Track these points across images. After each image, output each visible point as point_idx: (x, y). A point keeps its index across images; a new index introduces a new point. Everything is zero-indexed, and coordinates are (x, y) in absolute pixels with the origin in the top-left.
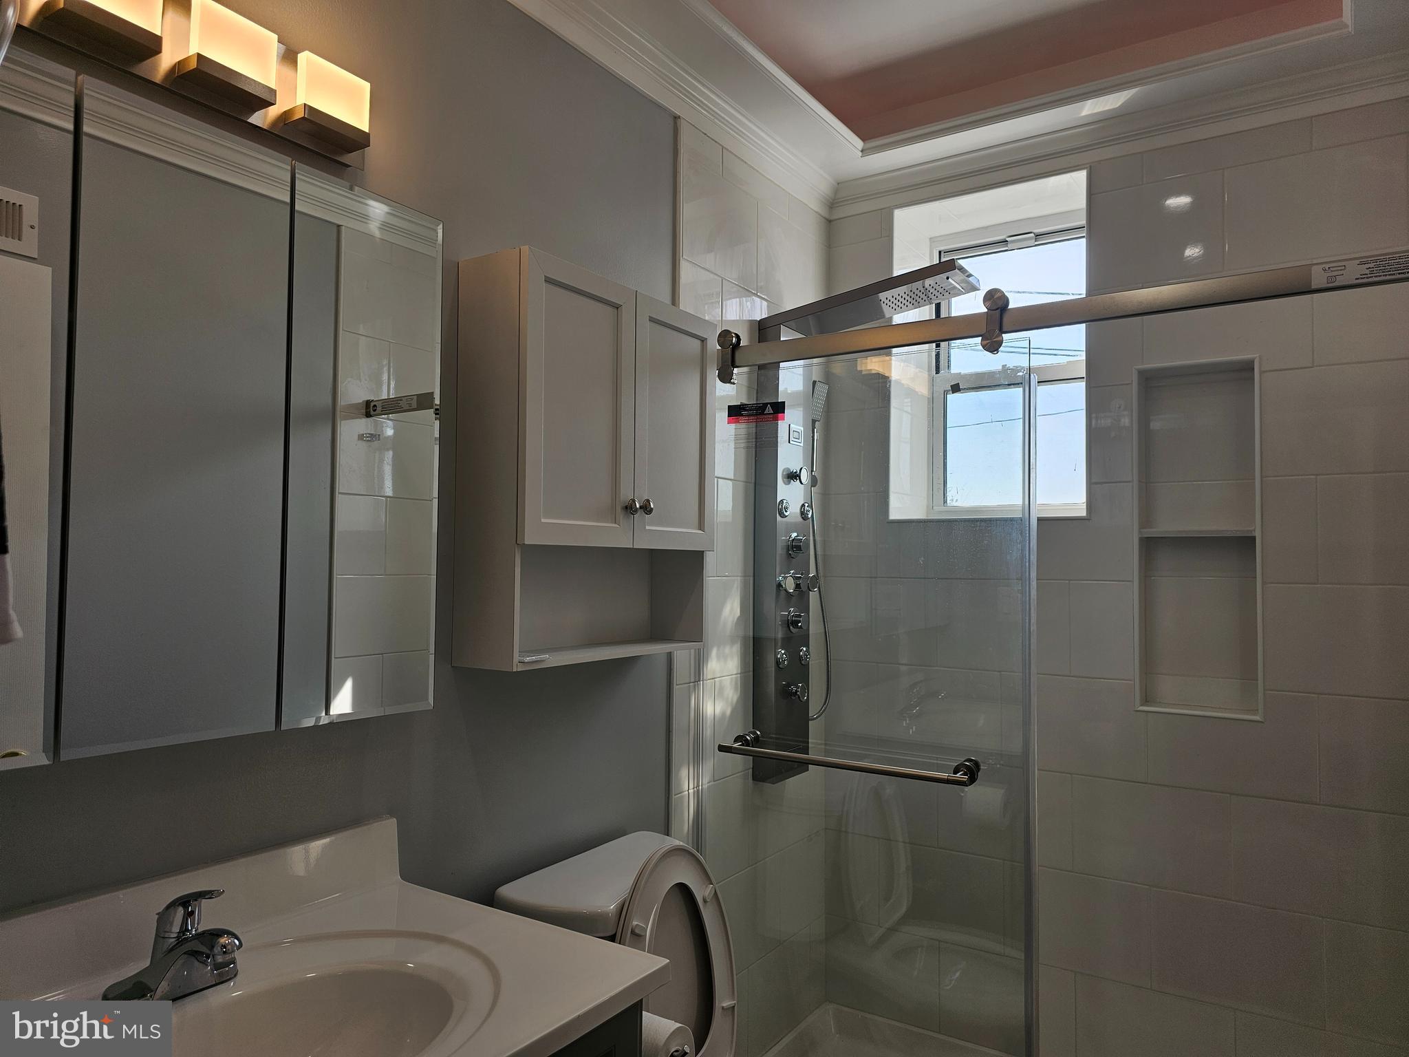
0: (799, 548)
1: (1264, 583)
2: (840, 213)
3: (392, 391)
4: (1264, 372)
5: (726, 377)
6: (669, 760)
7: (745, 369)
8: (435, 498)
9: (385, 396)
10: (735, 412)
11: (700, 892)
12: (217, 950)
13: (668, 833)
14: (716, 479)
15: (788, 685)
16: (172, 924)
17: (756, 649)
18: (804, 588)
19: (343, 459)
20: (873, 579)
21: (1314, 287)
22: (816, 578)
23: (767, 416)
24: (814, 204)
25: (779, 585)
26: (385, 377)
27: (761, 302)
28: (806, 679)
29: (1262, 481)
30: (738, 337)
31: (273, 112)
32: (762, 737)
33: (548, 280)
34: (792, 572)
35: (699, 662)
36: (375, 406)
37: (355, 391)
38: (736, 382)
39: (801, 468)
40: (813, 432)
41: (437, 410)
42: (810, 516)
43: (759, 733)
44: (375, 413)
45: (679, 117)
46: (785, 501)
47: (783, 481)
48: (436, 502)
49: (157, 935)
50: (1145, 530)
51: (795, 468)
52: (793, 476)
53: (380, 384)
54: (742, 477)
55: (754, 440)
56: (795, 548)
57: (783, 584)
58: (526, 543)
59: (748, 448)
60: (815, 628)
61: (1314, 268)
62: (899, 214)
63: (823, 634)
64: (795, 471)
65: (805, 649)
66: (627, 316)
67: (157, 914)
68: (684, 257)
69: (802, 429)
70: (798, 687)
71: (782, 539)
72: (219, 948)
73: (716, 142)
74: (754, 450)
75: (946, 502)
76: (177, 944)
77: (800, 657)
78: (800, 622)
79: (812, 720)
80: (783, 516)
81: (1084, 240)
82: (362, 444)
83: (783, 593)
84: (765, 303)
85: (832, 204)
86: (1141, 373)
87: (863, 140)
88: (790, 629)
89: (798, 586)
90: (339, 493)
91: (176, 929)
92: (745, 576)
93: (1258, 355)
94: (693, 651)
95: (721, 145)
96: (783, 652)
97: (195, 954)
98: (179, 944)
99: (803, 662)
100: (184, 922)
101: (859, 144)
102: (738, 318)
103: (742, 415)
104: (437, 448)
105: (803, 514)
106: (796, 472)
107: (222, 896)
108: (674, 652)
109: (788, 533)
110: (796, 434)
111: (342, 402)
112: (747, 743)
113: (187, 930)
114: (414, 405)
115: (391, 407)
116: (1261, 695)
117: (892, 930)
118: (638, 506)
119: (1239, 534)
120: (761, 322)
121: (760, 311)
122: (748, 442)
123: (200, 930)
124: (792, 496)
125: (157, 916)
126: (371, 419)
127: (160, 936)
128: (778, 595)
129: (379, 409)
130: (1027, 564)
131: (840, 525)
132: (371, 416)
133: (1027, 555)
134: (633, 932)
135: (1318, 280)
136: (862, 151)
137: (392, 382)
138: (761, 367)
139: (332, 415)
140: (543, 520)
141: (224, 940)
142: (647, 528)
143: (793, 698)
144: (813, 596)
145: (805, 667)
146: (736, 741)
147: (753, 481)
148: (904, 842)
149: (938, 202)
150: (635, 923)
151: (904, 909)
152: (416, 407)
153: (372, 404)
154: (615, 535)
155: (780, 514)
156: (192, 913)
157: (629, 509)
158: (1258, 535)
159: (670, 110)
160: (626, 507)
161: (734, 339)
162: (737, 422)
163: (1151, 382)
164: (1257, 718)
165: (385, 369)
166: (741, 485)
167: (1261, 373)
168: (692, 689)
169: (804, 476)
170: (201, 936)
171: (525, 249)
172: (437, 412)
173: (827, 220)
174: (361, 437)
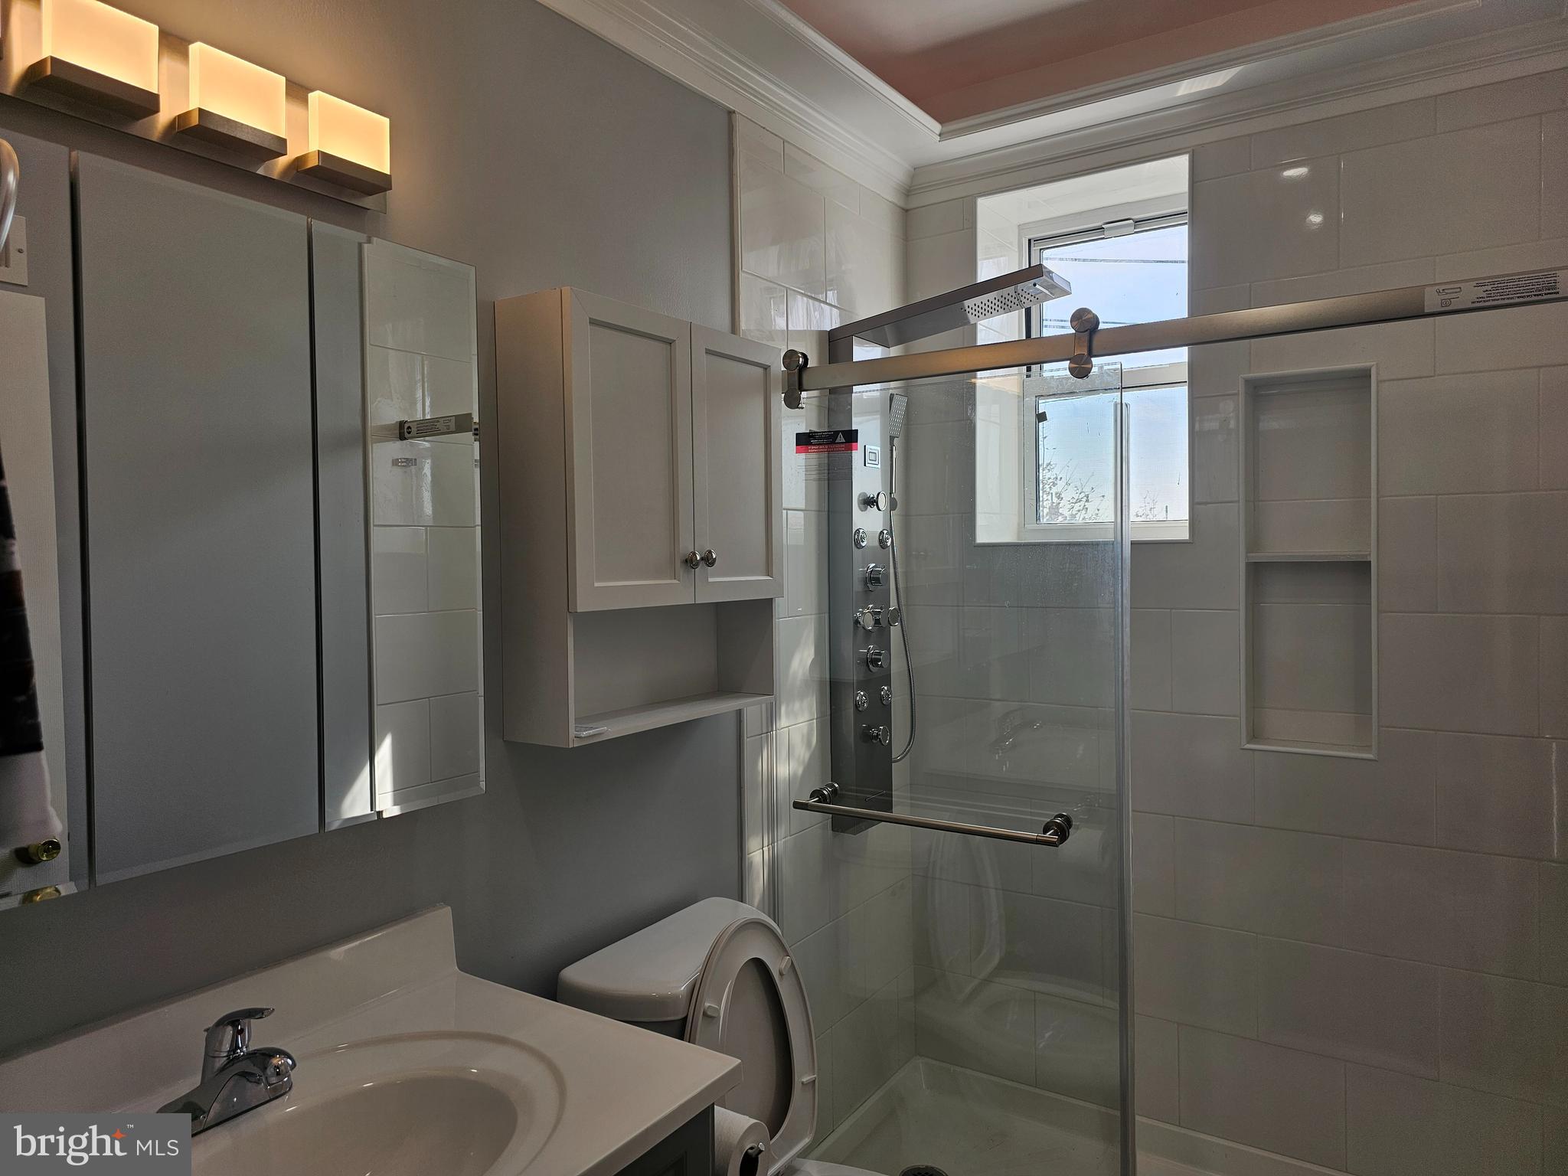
0: (877, 580)
1: (1379, 612)
2: (915, 202)
3: (428, 409)
4: (1381, 381)
5: (793, 402)
6: (741, 820)
7: (815, 393)
8: (478, 525)
9: (419, 416)
10: (804, 441)
11: (776, 965)
12: (270, 1071)
13: (741, 899)
14: (784, 512)
15: (869, 728)
16: (221, 1043)
17: (833, 692)
18: (884, 623)
19: (377, 489)
20: (961, 608)
21: (1427, 310)
22: (898, 610)
23: (838, 446)
24: (889, 194)
25: (857, 622)
26: (419, 394)
27: (831, 310)
28: (888, 723)
29: (1378, 501)
30: (805, 357)
31: (282, 161)
32: (841, 790)
33: (593, 322)
34: (871, 606)
35: (772, 716)
36: (409, 428)
37: (386, 411)
38: (804, 406)
39: (878, 494)
40: (892, 450)
41: (476, 429)
42: (889, 544)
43: (837, 785)
44: (410, 435)
45: (734, 112)
46: (861, 531)
47: (859, 507)
48: (479, 529)
49: (206, 1054)
50: (1251, 554)
51: (872, 493)
52: (869, 502)
53: (414, 403)
54: (814, 507)
55: (826, 471)
56: (873, 580)
57: (860, 620)
58: (578, 611)
59: (819, 479)
60: (897, 665)
61: (1427, 289)
62: (983, 203)
63: (907, 672)
64: (872, 496)
65: (886, 688)
66: (681, 350)
67: (205, 1030)
68: (743, 269)
69: (879, 449)
70: (879, 730)
71: (859, 570)
72: (272, 1069)
73: (776, 135)
74: (826, 482)
75: (1039, 519)
76: (228, 1063)
77: (882, 696)
78: (880, 660)
79: (895, 762)
80: (860, 547)
81: (1187, 226)
82: (397, 471)
83: (861, 631)
84: (835, 311)
85: (910, 190)
86: (1247, 382)
87: (941, 122)
88: (869, 669)
89: (877, 622)
90: (374, 526)
91: (226, 1047)
92: (820, 613)
93: (1375, 363)
94: (764, 706)
95: (782, 138)
96: (862, 693)
97: (245, 1075)
98: (230, 1064)
99: (884, 702)
100: (234, 1041)
101: (937, 127)
102: (805, 328)
103: (811, 444)
104: (477, 471)
105: (882, 543)
106: (873, 498)
107: (272, 1015)
108: (743, 709)
109: (866, 564)
110: (872, 457)
111: (372, 423)
112: (823, 799)
113: (237, 1047)
114: (453, 427)
115: (427, 429)
116: (1375, 733)
117: (987, 981)
118: (698, 558)
119: (1354, 559)
120: (831, 333)
121: (831, 321)
122: (819, 474)
123: (251, 1048)
124: (868, 523)
125: (206, 1033)
126: (405, 441)
127: (209, 1056)
128: (855, 634)
129: (414, 430)
130: (1120, 610)
131: (922, 553)
132: (405, 439)
133: (1120, 600)
134: (705, 1014)
135: (1431, 302)
136: (940, 135)
137: (427, 399)
138: (832, 391)
139: (361, 439)
140: (596, 585)
141: (277, 1061)
142: (710, 580)
143: (874, 741)
144: (895, 631)
145: (887, 708)
146: (812, 796)
147: (826, 509)
148: (996, 889)
149: (1025, 190)
150: (707, 1004)
151: (996, 961)
152: (454, 430)
153: (406, 426)
154: (677, 592)
155: (856, 545)
156: (242, 1030)
157: (690, 562)
158: (1373, 560)
159: (723, 104)
160: (686, 561)
161: (801, 359)
162: (806, 451)
163: (1259, 393)
164: (1371, 756)
165: (419, 385)
166: (813, 516)
167: (1379, 382)
168: (764, 740)
169: (882, 502)
170: (252, 1055)
171: (566, 290)
172: (476, 432)
173: (903, 209)
174: (395, 462)
